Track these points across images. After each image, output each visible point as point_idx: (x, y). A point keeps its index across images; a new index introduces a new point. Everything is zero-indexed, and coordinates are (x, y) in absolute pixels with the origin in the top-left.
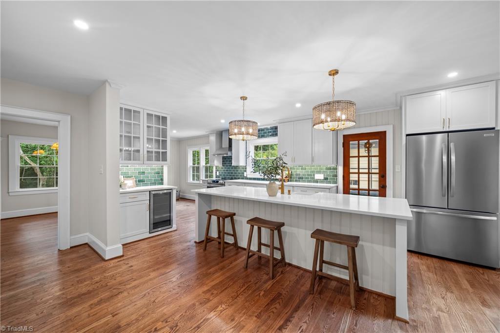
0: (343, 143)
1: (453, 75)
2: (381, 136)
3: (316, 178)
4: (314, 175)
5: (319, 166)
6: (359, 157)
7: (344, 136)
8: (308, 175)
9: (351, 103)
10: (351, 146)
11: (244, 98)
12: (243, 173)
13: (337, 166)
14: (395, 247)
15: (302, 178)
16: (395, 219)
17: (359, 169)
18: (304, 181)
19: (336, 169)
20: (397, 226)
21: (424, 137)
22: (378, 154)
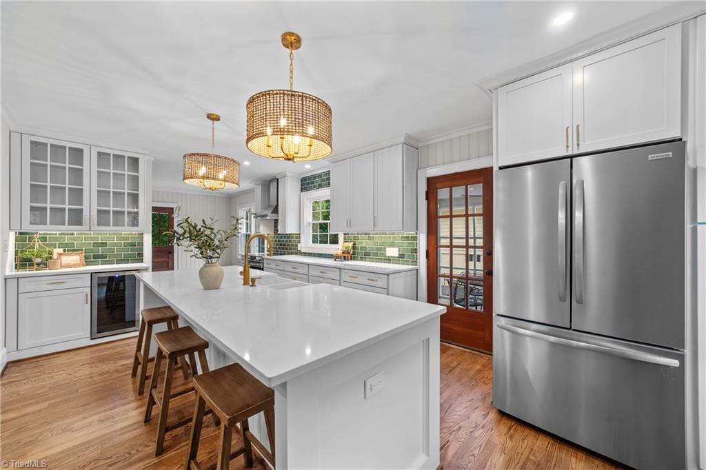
0: (427, 193)
2: (485, 177)
3: (387, 255)
4: (385, 250)
5: (392, 234)
6: (451, 216)
7: (429, 180)
8: (377, 249)
10: (439, 196)
11: (213, 118)
12: (296, 245)
13: (416, 234)
15: (367, 254)
17: (451, 238)
18: (372, 260)
19: (415, 238)
22: (482, 211)
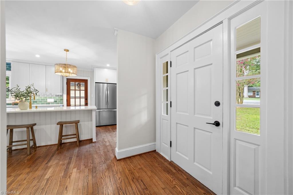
0: (67, 83)
1: (108, 65)
2: (86, 81)
3: (48, 101)
4: (46, 100)
5: (50, 94)
6: (75, 90)
7: (67, 79)
8: (42, 100)
9: (75, 67)
10: (71, 84)
13: (63, 94)
14: (92, 121)
16: (92, 110)
17: (75, 96)
18: (38, 104)
19: (62, 96)
20: (93, 112)
21: (101, 84)
22: (84, 90)
